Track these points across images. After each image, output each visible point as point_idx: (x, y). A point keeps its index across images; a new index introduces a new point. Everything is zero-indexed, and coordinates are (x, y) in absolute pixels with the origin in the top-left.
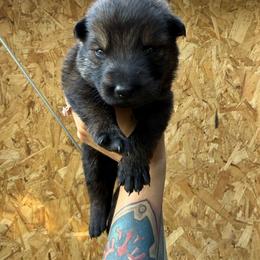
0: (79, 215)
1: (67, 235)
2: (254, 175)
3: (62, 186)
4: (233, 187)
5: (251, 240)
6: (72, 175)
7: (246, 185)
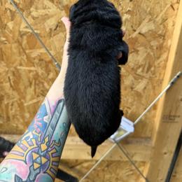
0: (25, 56)
1: (19, 67)
2: (157, 43)
3: (11, 35)
4: (138, 51)
5: (145, 88)
6: (17, 28)
7: (149, 50)
